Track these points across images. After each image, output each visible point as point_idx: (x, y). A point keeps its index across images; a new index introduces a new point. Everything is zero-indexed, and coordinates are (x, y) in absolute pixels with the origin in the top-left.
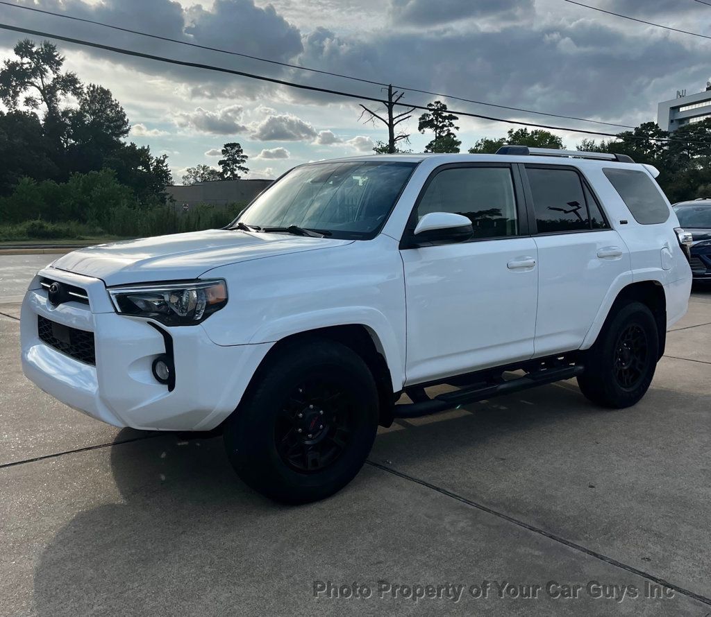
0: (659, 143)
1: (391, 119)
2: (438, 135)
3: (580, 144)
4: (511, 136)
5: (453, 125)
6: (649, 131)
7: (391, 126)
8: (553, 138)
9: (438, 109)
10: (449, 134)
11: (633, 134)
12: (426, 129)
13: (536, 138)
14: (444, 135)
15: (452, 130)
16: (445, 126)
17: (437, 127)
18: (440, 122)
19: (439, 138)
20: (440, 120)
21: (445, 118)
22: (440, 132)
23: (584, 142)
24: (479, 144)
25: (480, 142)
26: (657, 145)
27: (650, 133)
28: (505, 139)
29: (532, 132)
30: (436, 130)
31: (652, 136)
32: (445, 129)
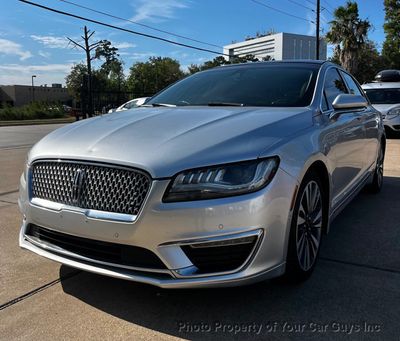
1: (88, 47)
7: (88, 51)
9: (106, 45)
12: (101, 56)
21: (111, 50)
24: (135, 65)
29: (164, 59)
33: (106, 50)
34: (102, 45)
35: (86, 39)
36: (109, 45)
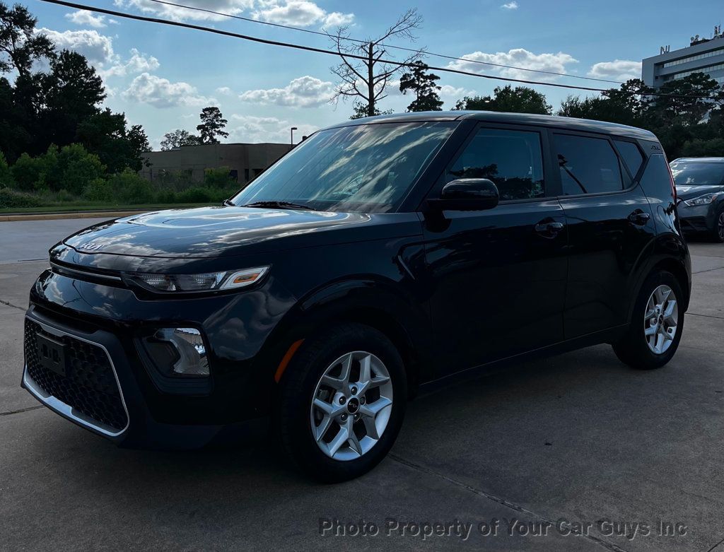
1: (371, 78)
2: (420, 95)
3: (565, 101)
4: (496, 94)
5: (435, 85)
6: (636, 87)
7: (371, 85)
8: (536, 95)
9: (420, 69)
10: (431, 94)
11: (620, 90)
12: (408, 90)
13: (520, 95)
14: (426, 95)
15: (435, 90)
16: (427, 86)
17: (418, 87)
18: (422, 82)
19: (421, 99)
20: (422, 79)
21: (427, 77)
22: (422, 92)
23: (569, 99)
25: (462, 100)
27: (637, 89)
28: (490, 97)
29: (516, 88)
30: (417, 90)
32: (427, 88)
33: (418, 79)
34: (411, 70)
35: (370, 66)
36: (424, 71)
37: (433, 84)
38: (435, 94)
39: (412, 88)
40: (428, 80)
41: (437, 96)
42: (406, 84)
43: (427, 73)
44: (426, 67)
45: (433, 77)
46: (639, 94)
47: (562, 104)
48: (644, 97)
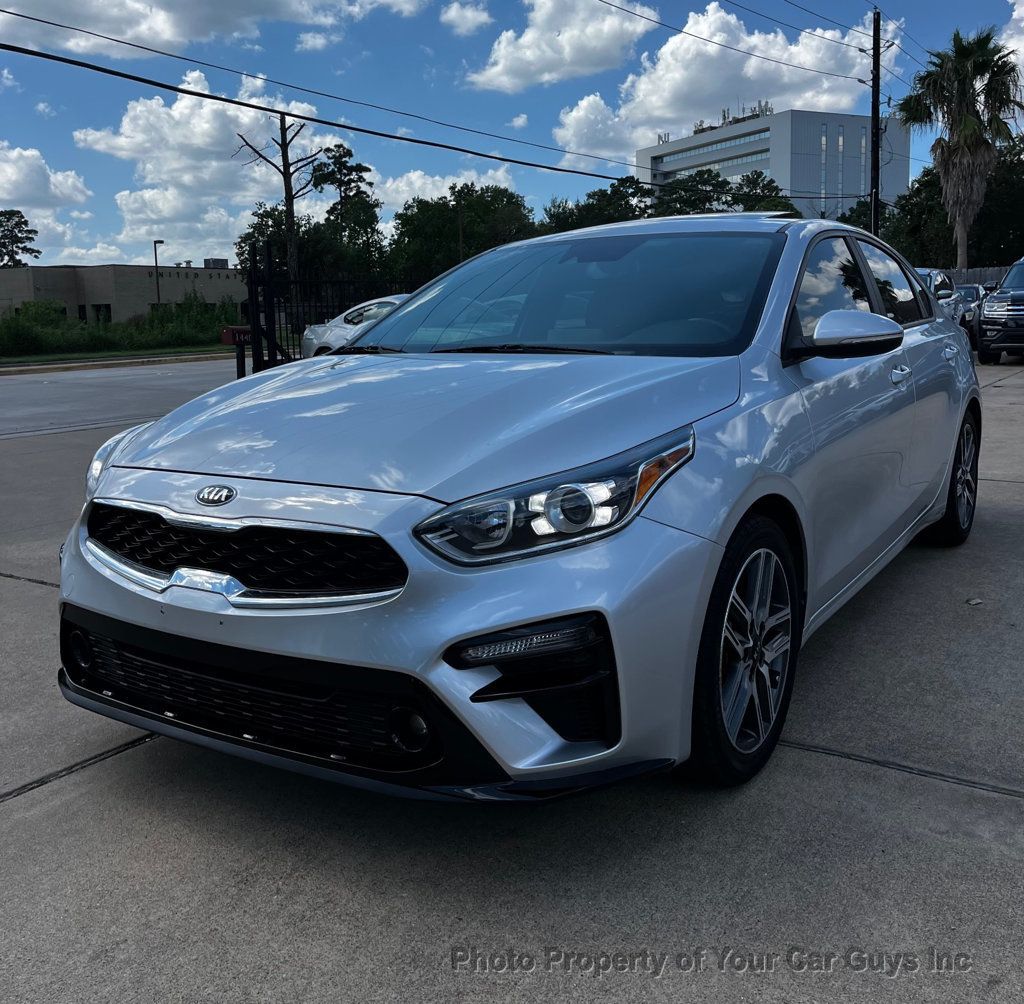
0: (642, 205)
1: (287, 165)
2: (343, 195)
3: (549, 205)
4: (453, 194)
5: (364, 180)
6: (629, 187)
7: (287, 176)
8: (511, 196)
9: (341, 157)
10: (360, 193)
11: (609, 192)
12: (325, 186)
13: (488, 196)
14: (351, 194)
15: (364, 187)
16: (354, 181)
17: (340, 183)
18: (346, 175)
19: (345, 199)
20: (345, 171)
21: (351, 169)
22: (346, 190)
23: (554, 202)
24: (410, 207)
25: (411, 202)
26: (640, 208)
27: (631, 191)
28: (445, 198)
29: (482, 189)
30: (339, 187)
31: (633, 195)
32: (353, 185)
33: (340, 171)
34: (329, 158)
35: (284, 146)
36: (347, 159)
37: (361, 179)
38: (365, 193)
39: (332, 183)
40: (354, 173)
41: (368, 196)
42: (321, 178)
43: (352, 162)
44: (349, 154)
45: (360, 168)
46: (634, 197)
47: (545, 210)
48: (641, 201)
